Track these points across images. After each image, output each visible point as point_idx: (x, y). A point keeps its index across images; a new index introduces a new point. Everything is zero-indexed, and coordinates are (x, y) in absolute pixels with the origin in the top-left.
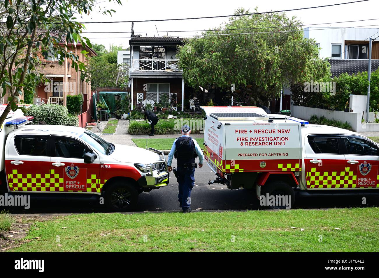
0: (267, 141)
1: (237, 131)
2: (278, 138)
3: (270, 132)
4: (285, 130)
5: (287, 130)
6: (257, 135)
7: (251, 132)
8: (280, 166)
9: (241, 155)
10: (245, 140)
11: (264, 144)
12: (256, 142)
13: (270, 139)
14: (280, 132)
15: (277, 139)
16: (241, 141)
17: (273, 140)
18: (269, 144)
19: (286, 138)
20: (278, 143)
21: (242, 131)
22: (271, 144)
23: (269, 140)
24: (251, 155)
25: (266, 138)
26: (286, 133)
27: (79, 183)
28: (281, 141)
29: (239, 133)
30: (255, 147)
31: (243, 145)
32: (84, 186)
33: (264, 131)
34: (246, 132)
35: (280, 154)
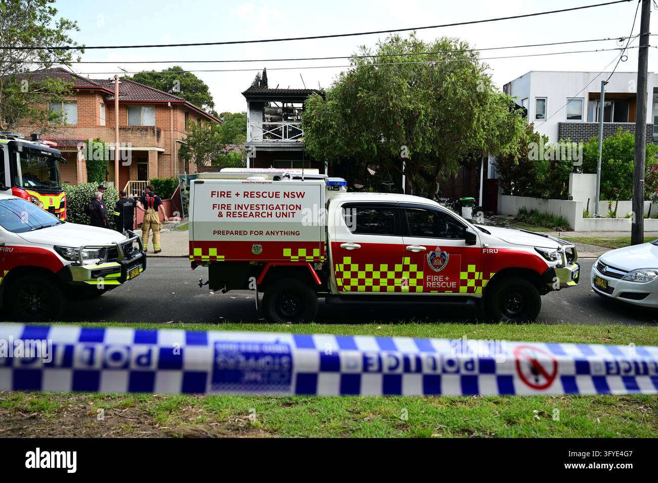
0: (265, 210)
1: (213, 193)
2: (283, 205)
3: (271, 195)
4: (297, 193)
5: (301, 193)
6: (248, 201)
7: (237, 195)
8: (287, 252)
9: (219, 233)
10: (226, 208)
11: (258, 215)
12: (244, 212)
13: (270, 207)
14: (288, 196)
15: (281, 207)
16: (219, 209)
17: (275, 208)
18: (267, 216)
19: (297, 206)
20: (283, 213)
21: (222, 194)
22: (270, 216)
23: (267, 209)
24: (236, 233)
25: (263, 205)
26: (298, 197)
28: (289, 211)
29: (218, 197)
30: (242, 219)
31: (222, 216)
33: (261, 194)
34: (229, 196)
35: (286, 232)
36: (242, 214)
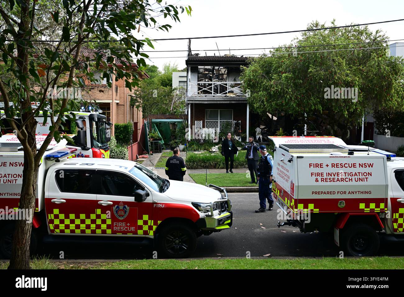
0: (347, 176)
1: (311, 165)
2: (359, 173)
3: (350, 166)
4: (368, 164)
5: (370, 164)
7: (327, 166)
8: (362, 206)
9: (316, 193)
10: (320, 175)
11: (343, 180)
12: (333, 178)
13: (351, 174)
14: (362, 167)
15: (358, 174)
16: (315, 176)
17: (354, 175)
18: (349, 181)
19: (369, 173)
20: (360, 178)
21: (317, 165)
22: (351, 181)
23: (348, 176)
24: (328, 193)
25: (345, 173)
26: (369, 167)
27: (128, 224)
28: (363, 177)
29: (314, 167)
30: (332, 183)
31: (318, 181)
32: (134, 228)
33: (343, 165)
34: (321, 167)
35: (362, 192)
36: (332, 179)
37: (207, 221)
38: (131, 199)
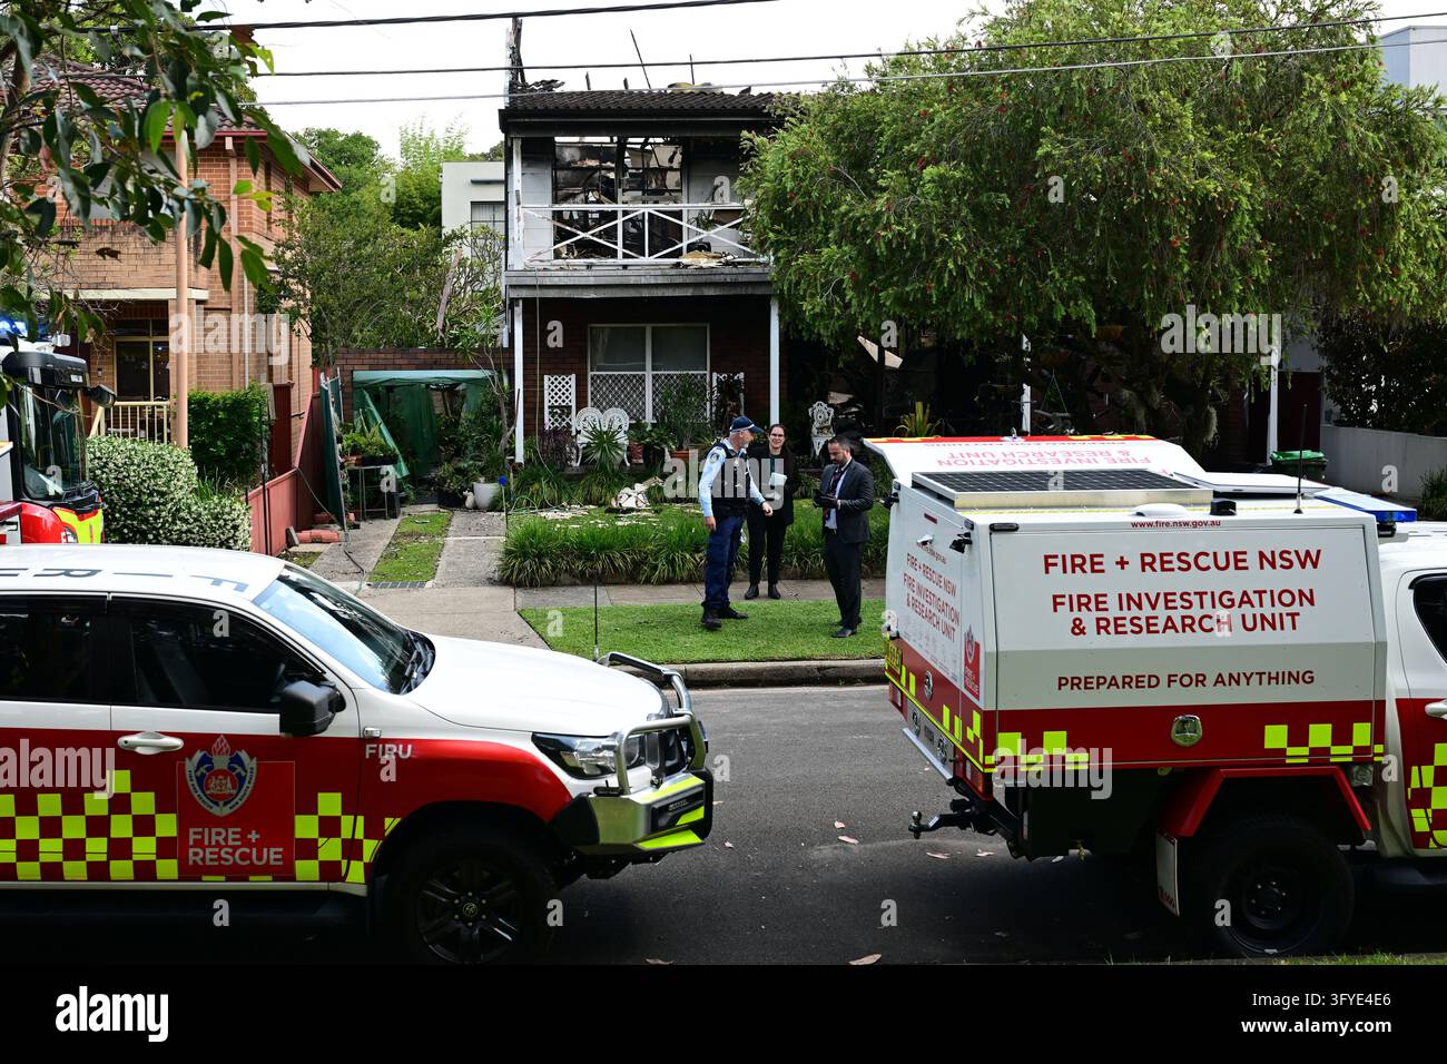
0: (1208, 609)
1: (1050, 561)
2: (1260, 593)
3: (1222, 563)
4: (1297, 552)
5: (1308, 554)
6: (1155, 582)
7: (1122, 563)
8: (1275, 736)
9: (1075, 683)
10: (1092, 605)
11: (1191, 626)
12: (1148, 618)
13: (1223, 599)
14: (1273, 565)
15: (1255, 598)
16: (1072, 610)
17: (1237, 602)
18: (1216, 627)
19: (1301, 592)
20: (1263, 617)
21: (1076, 563)
23: (1214, 606)
24: (1127, 682)
25: (1201, 594)
26: (1303, 565)
27: (254, 836)
28: (1279, 609)
29: (1065, 571)
30: (1145, 640)
31: (1082, 631)
32: (281, 850)
33: (1191, 559)
34: (1097, 567)
35: (1273, 675)
36: (1143, 623)
37: (603, 814)
38: (266, 723)
